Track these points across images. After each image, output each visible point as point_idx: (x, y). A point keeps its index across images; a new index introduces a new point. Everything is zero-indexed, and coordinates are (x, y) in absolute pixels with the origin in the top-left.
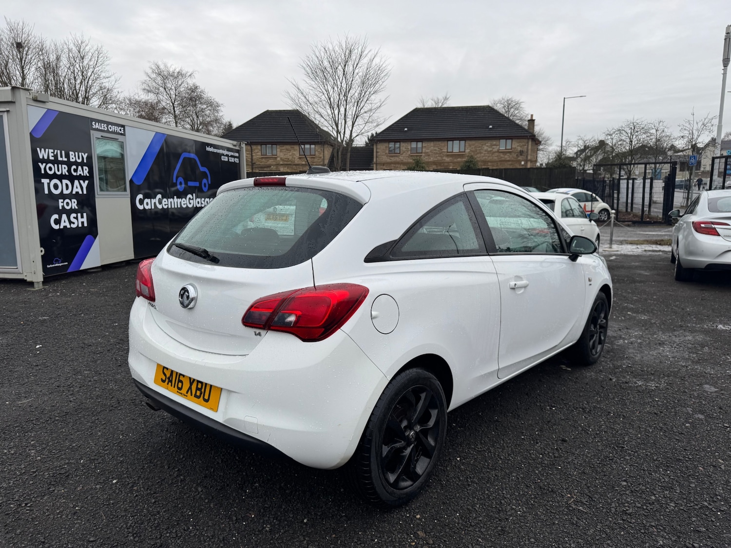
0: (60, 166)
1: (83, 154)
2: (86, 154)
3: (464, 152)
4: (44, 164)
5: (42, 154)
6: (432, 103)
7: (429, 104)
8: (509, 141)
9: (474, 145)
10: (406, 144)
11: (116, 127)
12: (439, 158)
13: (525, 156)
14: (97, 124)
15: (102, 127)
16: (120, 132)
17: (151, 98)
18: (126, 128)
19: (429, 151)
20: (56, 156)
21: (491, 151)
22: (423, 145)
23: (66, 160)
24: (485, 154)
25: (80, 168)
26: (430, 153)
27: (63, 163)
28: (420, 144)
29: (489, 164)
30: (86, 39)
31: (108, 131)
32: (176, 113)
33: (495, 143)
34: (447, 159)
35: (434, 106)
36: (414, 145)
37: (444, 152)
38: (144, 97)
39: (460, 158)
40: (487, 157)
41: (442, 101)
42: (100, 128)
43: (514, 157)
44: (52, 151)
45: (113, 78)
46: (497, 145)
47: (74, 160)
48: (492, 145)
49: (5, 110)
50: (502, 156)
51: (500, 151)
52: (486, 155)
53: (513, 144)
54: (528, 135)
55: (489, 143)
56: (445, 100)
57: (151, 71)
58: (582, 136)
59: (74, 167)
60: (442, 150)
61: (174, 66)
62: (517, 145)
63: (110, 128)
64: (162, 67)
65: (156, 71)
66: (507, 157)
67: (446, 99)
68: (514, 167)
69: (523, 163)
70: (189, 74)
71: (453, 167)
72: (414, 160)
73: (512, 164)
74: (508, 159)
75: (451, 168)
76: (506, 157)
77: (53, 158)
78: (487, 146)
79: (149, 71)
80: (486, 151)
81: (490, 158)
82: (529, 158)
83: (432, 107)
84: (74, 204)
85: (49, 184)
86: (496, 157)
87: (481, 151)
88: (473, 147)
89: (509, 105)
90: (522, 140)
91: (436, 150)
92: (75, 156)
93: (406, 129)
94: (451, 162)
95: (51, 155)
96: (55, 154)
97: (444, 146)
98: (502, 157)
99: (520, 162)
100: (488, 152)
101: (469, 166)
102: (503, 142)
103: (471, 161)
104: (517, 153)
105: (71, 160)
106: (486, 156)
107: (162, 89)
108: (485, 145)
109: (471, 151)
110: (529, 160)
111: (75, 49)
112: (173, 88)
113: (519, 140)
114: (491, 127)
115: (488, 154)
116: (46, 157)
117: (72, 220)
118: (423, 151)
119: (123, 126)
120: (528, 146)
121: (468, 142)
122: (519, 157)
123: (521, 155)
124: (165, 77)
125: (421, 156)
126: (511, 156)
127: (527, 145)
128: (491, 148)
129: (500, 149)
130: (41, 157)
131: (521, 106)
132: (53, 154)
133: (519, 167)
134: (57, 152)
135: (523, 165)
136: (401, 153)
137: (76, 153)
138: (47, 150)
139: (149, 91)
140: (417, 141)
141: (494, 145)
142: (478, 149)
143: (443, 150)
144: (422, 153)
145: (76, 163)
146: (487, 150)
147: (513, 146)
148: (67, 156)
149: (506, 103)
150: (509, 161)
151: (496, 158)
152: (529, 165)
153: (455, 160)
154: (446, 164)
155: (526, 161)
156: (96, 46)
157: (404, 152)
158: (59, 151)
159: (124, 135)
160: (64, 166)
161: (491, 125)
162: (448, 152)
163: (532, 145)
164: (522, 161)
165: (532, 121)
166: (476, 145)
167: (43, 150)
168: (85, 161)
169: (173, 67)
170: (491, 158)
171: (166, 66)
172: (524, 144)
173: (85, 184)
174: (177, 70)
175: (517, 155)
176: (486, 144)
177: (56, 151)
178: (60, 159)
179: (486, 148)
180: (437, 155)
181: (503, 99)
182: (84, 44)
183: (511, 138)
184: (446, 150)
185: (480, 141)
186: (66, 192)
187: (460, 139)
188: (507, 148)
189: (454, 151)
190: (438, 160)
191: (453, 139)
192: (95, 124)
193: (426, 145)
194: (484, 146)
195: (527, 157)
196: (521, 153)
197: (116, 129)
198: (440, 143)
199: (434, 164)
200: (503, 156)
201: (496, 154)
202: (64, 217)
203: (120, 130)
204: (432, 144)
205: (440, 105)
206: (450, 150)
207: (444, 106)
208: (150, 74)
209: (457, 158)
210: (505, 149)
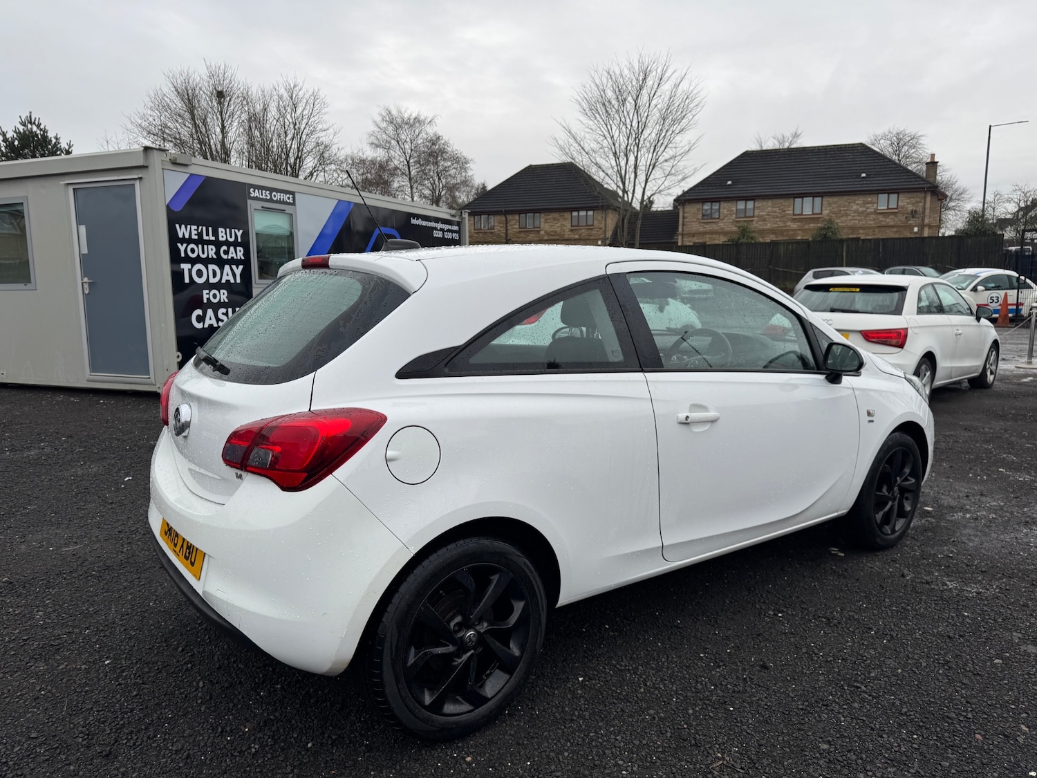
0: (205, 246)
1: (237, 231)
2: (241, 231)
3: (821, 214)
4: (185, 245)
5: (182, 231)
6: (774, 144)
7: (770, 144)
8: (894, 197)
9: (836, 203)
10: (730, 204)
11: (282, 194)
12: (781, 224)
13: (920, 219)
14: (257, 191)
15: (264, 194)
16: (288, 201)
17: (380, 155)
18: (297, 196)
19: (765, 213)
20: (200, 234)
21: (863, 212)
22: (756, 205)
23: (213, 238)
24: (853, 216)
25: (232, 249)
26: (767, 217)
27: (209, 242)
28: (750, 204)
29: (861, 231)
30: (300, 81)
31: (271, 200)
32: (412, 173)
33: (870, 199)
34: (794, 226)
35: (777, 147)
36: (741, 205)
37: (788, 214)
38: (370, 153)
39: (814, 223)
40: (857, 222)
41: (790, 139)
42: (261, 197)
43: (901, 221)
44: (196, 227)
45: (331, 130)
46: (875, 203)
47: (224, 239)
48: (865, 203)
49: (136, 177)
50: (881, 219)
51: (878, 211)
52: (855, 218)
53: (900, 201)
54: (925, 185)
55: (860, 200)
56: (794, 137)
57: (380, 119)
58: (1021, 184)
59: (224, 248)
60: (785, 211)
61: (411, 109)
62: (907, 202)
63: (275, 196)
64: (394, 112)
65: (387, 119)
66: (890, 221)
67: (796, 136)
68: (902, 236)
69: (916, 229)
70: (429, 120)
71: (802, 236)
72: (739, 227)
73: (897, 232)
74: (892, 223)
75: (799, 238)
76: (888, 220)
77: (196, 237)
78: (857, 204)
79: (378, 119)
80: (855, 211)
81: (861, 222)
82: (927, 221)
83: (774, 148)
84: (223, 296)
85: (190, 271)
86: (871, 220)
87: (848, 212)
88: (835, 206)
89: (900, 141)
90: (915, 194)
91: (776, 212)
92: (226, 234)
93: (729, 183)
94: (799, 230)
95: (194, 232)
96: (199, 231)
97: (789, 206)
98: (881, 221)
99: (912, 227)
100: (859, 213)
101: (825, 235)
102: (883, 197)
103: (829, 228)
104: (908, 213)
105: (221, 239)
106: (856, 220)
107: (393, 142)
108: (854, 203)
109: (831, 212)
110: (926, 225)
111: (286, 95)
112: (408, 140)
113: (909, 195)
114: (864, 175)
115: (859, 216)
116: (187, 236)
117: (221, 316)
118: (756, 214)
119: (293, 193)
120: (925, 203)
121: (827, 200)
122: (910, 220)
123: (913, 217)
124: (399, 125)
125: (752, 221)
126: (896, 219)
127: (923, 201)
128: (864, 207)
129: (879, 208)
130: (181, 236)
131: (920, 142)
132: (196, 232)
133: (909, 235)
134: (202, 229)
135: (916, 233)
136: (721, 218)
137: (228, 230)
138: (189, 227)
139: (377, 146)
140: (746, 199)
141: (869, 203)
142: (842, 209)
143: (787, 212)
144: (753, 217)
145: (227, 243)
146: (858, 210)
147: (899, 204)
148: (216, 234)
149: (895, 138)
150: (893, 227)
151: (872, 222)
152: (926, 233)
153: (806, 227)
154: (791, 233)
155: (922, 227)
156: (312, 89)
157: (726, 216)
158: (204, 228)
159: (293, 204)
160: (210, 247)
161: (864, 173)
162: (794, 215)
163: (931, 202)
164: (915, 226)
165: (933, 165)
166: (840, 203)
167: (183, 226)
168: (239, 240)
169: (409, 112)
170: (864, 222)
171: (399, 111)
172: (918, 200)
173: (238, 270)
174: (414, 116)
175: (906, 217)
176: (855, 200)
177: (200, 228)
178: (205, 238)
179: (855, 207)
180: (778, 219)
181: (890, 132)
182: (297, 89)
183: (897, 191)
184: (792, 212)
185: (846, 198)
186: (212, 280)
187: (814, 195)
188: (890, 207)
189: (804, 213)
190: (778, 227)
191: (802, 196)
192: (254, 191)
193: (760, 205)
194: (852, 204)
195: (923, 220)
196: (914, 214)
197: (282, 197)
198: (782, 201)
199: (773, 233)
200: (884, 219)
201: (872, 216)
202: (210, 312)
203: (289, 198)
204: (770, 203)
205: (786, 146)
206: (798, 211)
207: (792, 147)
208: (378, 123)
209: (810, 223)
210: (886, 208)
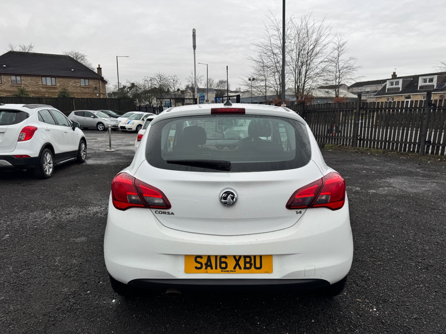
3: (56, 85)
6: (20, 49)
7: (17, 49)
8: (87, 81)
9: (62, 81)
10: (7, 77)
12: (37, 89)
13: (99, 91)
19: (27, 83)
21: (75, 86)
22: (22, 79)
24: (71, 88)
26: (28, 85)
28: (18, 78)
29: (75, 94)
33: (77, 81)
34: (44, 90)
35: (22, 51)
36: (13, 78)
37: (40, 84)
39: (53, 90)
40: (73, 90)
41: (28, 48)
43: (91, 91)
46: (79, 83)
48: (75, 82)
50: (83, 90)
51: (81, 86)
52: (72, 88)
53: (90, 83)
54: (99, 77)
55: (73, 81)
56: (30, 48)
60: (38, 83)
62: (92, 83)
66: (87, 90)
67: (31, 47)
68: (92, 97)
69: (98, 95)
71: (48, 95)
72: (18, 89)
73: (90, 95)
74: (88, 92)
75: (47, 96)
76: (86, 90)
78: (72, 82)
80: (72, 86)
81: (75, 91)
82: (101, 92)
83: (20, 51)
86: (79, 90)
87: (68, 86)
88: (62, 82)
90: (95, 80)
91: (33, 83)
93: (4, 66)
94: (46, 92)
97: (39, 81)
98: (83, 91)
99: (96, 94)
100: (73, 86)
101: (64, 95)
102: (82, 80)
103: (65, 92)
104: (93, 88)
106: (72, 89)
108: (70, 81)
109: (60, 85)
110: (101, 93)
113: (93, 80)
114: (73, 70)
115: (73, 88)
118: (22, 83)
120: (100, 84)
121: (57, 79)
122: (95, 91)
123: (96, 90)
125: (21, 86)
126: (89, 90)
127: (99, 83)
128: (75, 84)
129: (81, 85)
131: (85, 58)
133: (95, 97)
135: (98, 96)
136: (3, 83)
140: (16, 75)
141: (77, 82)
142: (65, 84)
143: (39, 83)
144: (21, 84)
146: (72, 85)
147: (90, 84)
149: (74, 55)
150: (88, 93)
151: (79, 91)
152: (102, 97)
153: (49, 91)
154: (43, 93)
155: (100, 94)
157: (6, 83)
161: (73, 69)
162: (43, 85)
163: (102, 84)
164: (98, 94)
165: (99, 69)
166: (64, 81)
170: (76, 91)
172: (97, 83)
175: (93, 90)
176: (71, 81)
179: (71, 84)
180: (35, 87)
181: (72, 52)
183: (88, 78)
184: (41, 83)
185: (66, 79)
187: (51, 77)
188: (86, 85)
189: (47, 85)
190: (35, 90)
191: (46, 76)
193: (24, 79)
194: (70, 82)
195: (100, 91)
196: (96, 88)
198: (35, 78)
199: (33, 93)
200: (84, 90)
201: (79, 88)
204: (29, 78)
205: (27, 51)
206: (44, 83)
207: (30, 52)
209: (51, 89)
210: (84, 85)
